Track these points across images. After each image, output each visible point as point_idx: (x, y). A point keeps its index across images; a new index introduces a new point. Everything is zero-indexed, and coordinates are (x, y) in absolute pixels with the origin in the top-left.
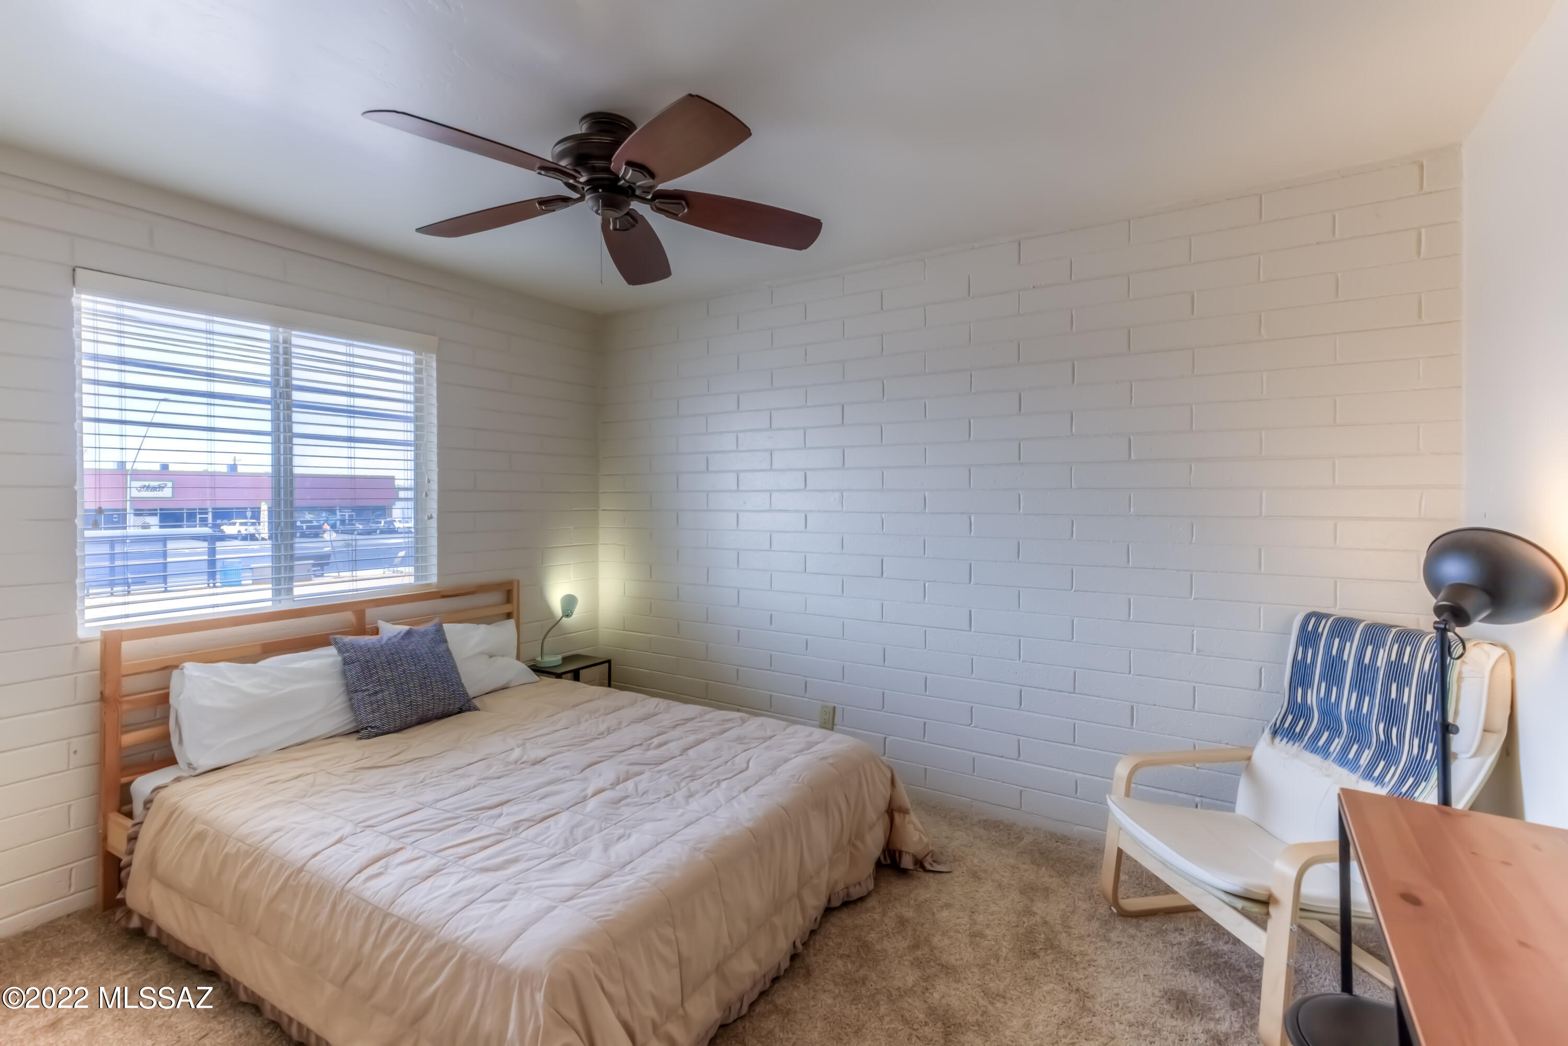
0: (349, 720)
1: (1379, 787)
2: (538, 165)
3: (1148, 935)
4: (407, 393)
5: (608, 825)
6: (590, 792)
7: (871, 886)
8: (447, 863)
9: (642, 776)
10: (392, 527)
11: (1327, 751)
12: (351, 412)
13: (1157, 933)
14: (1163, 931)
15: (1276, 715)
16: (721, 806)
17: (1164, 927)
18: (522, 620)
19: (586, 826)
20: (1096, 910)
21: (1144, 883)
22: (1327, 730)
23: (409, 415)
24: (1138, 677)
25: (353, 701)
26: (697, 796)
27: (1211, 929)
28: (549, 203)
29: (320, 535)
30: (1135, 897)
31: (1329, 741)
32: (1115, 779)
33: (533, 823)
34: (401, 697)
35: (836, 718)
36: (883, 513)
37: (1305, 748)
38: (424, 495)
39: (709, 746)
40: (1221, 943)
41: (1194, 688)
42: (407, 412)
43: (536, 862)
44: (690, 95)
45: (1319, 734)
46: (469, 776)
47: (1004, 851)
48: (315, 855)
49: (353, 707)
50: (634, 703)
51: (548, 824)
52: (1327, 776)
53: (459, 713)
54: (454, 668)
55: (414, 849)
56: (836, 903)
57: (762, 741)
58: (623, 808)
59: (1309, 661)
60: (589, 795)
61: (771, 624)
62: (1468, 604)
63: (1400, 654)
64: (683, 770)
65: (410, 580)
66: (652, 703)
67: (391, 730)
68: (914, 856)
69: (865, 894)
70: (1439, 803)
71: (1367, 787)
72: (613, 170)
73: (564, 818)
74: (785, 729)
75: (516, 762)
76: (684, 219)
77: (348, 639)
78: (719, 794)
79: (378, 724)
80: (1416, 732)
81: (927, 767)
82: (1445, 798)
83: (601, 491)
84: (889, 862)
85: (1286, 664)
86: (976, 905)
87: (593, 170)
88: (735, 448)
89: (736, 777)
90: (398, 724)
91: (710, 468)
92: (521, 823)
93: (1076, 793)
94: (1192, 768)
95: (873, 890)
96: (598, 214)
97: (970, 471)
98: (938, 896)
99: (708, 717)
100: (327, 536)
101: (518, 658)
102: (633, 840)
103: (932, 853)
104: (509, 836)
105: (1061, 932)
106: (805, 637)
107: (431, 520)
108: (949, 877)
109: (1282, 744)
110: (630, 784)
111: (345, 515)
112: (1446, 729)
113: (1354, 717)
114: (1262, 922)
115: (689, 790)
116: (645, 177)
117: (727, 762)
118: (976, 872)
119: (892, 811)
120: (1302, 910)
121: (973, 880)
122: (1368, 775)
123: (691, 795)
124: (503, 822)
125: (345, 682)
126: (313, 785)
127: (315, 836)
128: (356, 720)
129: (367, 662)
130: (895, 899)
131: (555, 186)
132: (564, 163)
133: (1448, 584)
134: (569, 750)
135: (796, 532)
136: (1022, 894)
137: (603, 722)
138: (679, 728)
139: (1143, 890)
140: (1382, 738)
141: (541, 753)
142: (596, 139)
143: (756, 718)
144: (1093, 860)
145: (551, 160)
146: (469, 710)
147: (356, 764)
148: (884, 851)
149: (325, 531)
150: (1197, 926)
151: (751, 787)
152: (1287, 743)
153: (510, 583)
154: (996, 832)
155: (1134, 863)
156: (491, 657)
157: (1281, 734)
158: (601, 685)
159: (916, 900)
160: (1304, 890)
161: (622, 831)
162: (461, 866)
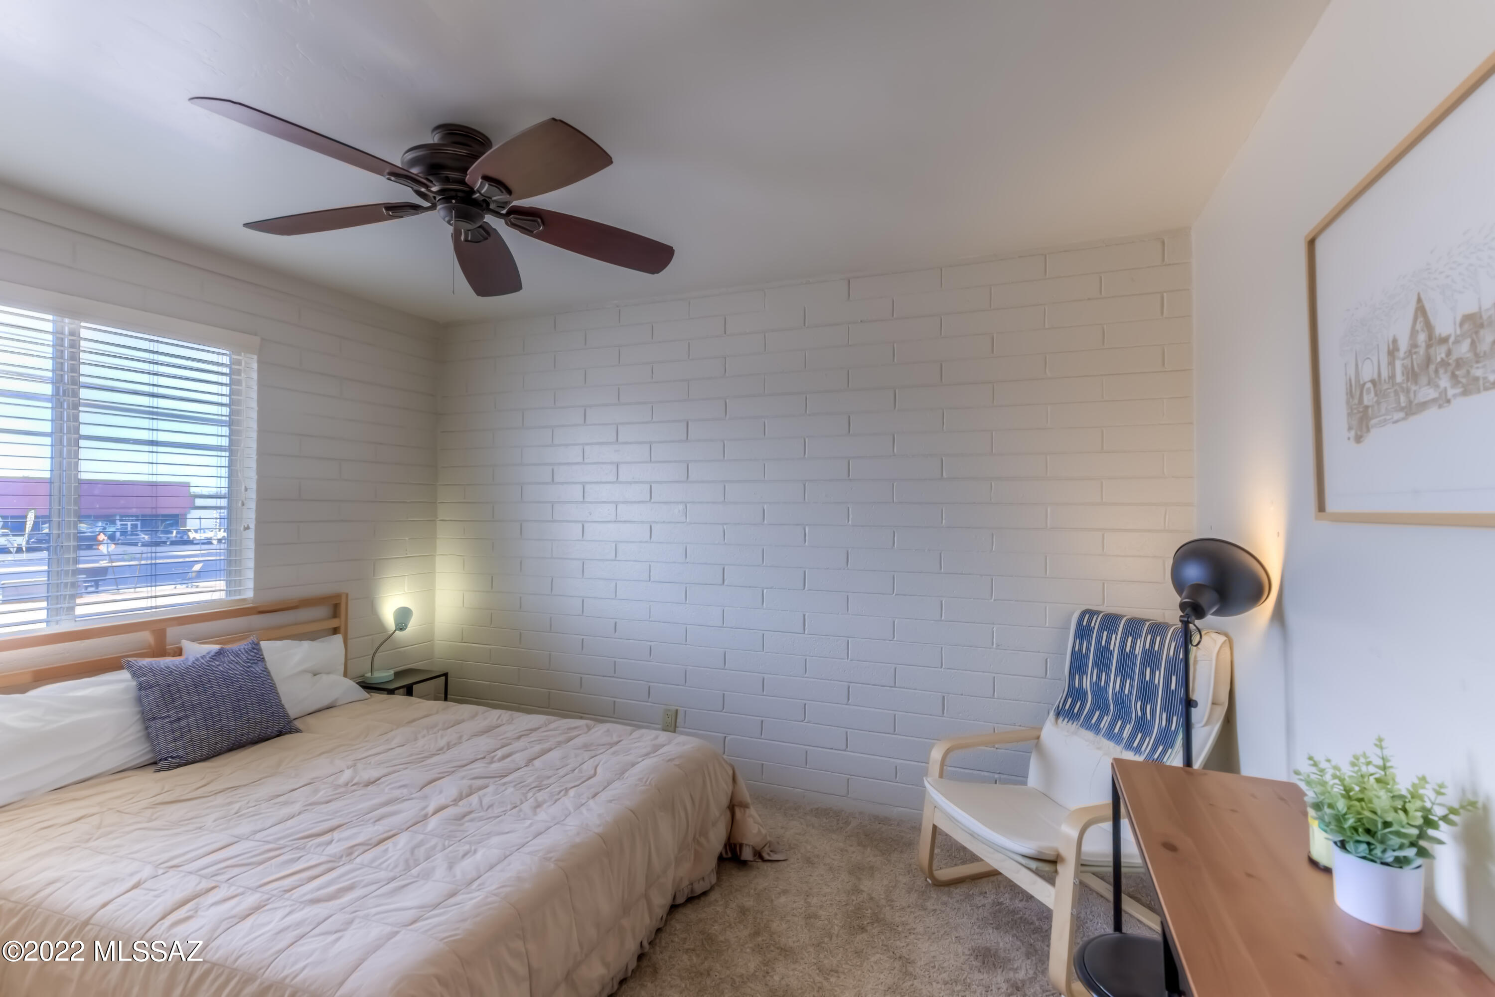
0: (144, 751)
1: (1137, 755)
2: (387, 171)
3: (958, 901)
4: (222, 395)
5: (452, 843)
6: (431, 809)
7: (714, 880)
8: (269, 899)
9: (486, 789)
10: (185, 537)
11: (1098, 728)
12: (153, 414)
13: (965, 898)
14: (971, 895)
15: (1059, 696)
16: (570, 814)
17: (971, 892)
18: (350, 635)
19: (428, 846)
20: (914, 883)
21: (953, 855)
22: (1098, 710)
23: (224, 418)
24: (948, 670)
25: (150, 730)
26: (545, 806)
27: (1009, 889)
28: (396, 210)
29: (94, 547)
30: (946, 868)
31: (1100, 719)
32: (931, 763)
33: (369, 847)
34: (210, 723)
35: (678, 721)
36: (726, 524)
37: (1082, 726)
38: (240, 504)
39: (555, 755)
40: (1016, 901)
41: (994, 678)
42: (222, 415)
43: (374, 887)
44: (554, 119)
45: (1092, 713)
46: (293, 803)
47: (834, 836)
48: (104, 905)
49: (149, 737)
50: (473, 717)
51: (386, 847)
52: (1099, 749)
53: (278, 736)
54: (273, 688)
55: (229, 887)
56: (680, 900)
57: (608, 747)
58: (467, 824)
59: (1084, 651)
60: (430, 814)
61: (615, 632)
62: (1204, 601)
63: (1153, 643)
64: (530, 780)
65: (221, 595)
66: (494, 715)
67: (197, 759)
68: (753, 848)
69: (708, 889)
70: (1184, 766)
71: (1129, 756)
72: (468, 183)
73: (403, 840)
74: (631, 734)
75: (347, 784)
76: (539, 237)
77: (145, 662)
78: (568, 802)
79: (181, 753)
80: (1164, 708)
81: (764, 763)
82: (1188, 762)
83: (438, 502)
84: (730, 855)
85: (1066, 654)
86: (810, 889)
87: (447, 180)
88: (580, 459)
89: (585, 784)
90: (205, 752)
91: (556, 479)
92: (355, 848)
93: (896, 777)
94: (993, 748)
95: (715, 884)
96: (451, 225)
97: (805, 485)
98: (776, 883)
99: (553, 726)
100: (103, 549)
101: (345, 675)
102: (479, 856)
103: (770, 843)
104: (341, 863)
105: (885, 906)
106: (649, 643)
107: (247, 531)
108: (786, 865)
109: (1063, 723)
110: (474, 799)
111: (127, 525)
112: (1189, 703)
113: (1118, 697)
114: (1051, 879)
115: (536, 800)
116: (502, 192)
117: (574, 770)
118: (810, 858)
119: (734, 806)
120: (1083, 865)
121: (807, 865)
122: (1129, 746)
123: (538, 805)
124: (333, 849)
125: (141, 709)
126: (99, 827)
127: (104, 884)
128: (153, 750)
129: (169, 686)
130: (737, 890)
131: (404, 193)
132: (415, 171)
133: (1189, 584)
134: (406, 768)
135: (640, 542)
136: (850, 874)
137: (442, 737)
138: (523, 739)
139: (953, 860)
140: (1139, 714)
141: (374, 773)
142: (451, 150)
143: (601, 724)
144: (910, 837)
145: (400, 166)
146: (290, 733)
147: (154, 799)
148: (725, 845)
149: (101, 543)
150: (998, 888)
151: (600, 792)
152: (1068, 722)
153: (338, 596)
154: (827, 819)
155: (945, 837)
156: (315, 675)
157: (1063, 715)
158: (436, 699)
159: (755, 890)
160: (1085, 848)
161: (467, 847)
162: (288, 899)
